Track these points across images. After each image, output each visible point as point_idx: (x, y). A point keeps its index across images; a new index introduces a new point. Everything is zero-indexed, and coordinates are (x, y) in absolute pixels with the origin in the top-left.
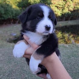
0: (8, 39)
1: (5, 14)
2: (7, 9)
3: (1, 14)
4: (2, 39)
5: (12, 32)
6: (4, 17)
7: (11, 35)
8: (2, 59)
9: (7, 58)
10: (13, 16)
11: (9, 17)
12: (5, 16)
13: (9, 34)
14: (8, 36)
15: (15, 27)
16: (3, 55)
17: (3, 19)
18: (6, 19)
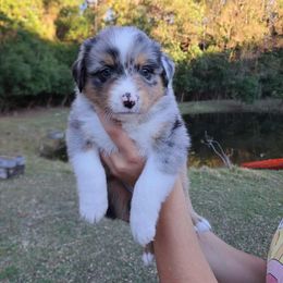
0: (42, 148)
1: (33, 80)
2: (40, 67)
3: (24, 80)
4: (26, 148)
5: (52, 128)
6: (29, 89)
7: (49, 137)
8: (40, 217)
9: (57, 213)
10: (53, 87)
11: (44, 88)
12: (32, 86)
13: (44, 135)
14: (43, 139)
15: (57, 114)
16: (41, 202)
17: (27, 93)
18: (35, 93)
